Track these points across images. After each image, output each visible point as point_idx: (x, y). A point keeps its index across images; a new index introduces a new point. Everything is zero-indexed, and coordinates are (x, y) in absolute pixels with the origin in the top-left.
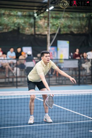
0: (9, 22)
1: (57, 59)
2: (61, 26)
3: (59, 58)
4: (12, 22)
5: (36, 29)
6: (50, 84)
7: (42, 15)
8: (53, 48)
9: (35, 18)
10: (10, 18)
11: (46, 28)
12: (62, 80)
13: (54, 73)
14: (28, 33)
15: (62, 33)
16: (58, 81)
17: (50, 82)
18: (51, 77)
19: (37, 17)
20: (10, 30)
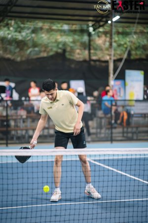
0: (49, 41)
1: (125, 100)
2: (130, 46)
3: (128, 98)
4: (54, 40)
5: (92, 51)
6: (114, 138)
7: (101, 30)
8: (119, 82)
9: (90, 35)
10: (51, 35)
11: (107, 49)
12: (133, 133)
13: (119, 122)
14: (80, 58)
15: (132, 57)
16: (125, 135)
17: (114, 135)
18: (115, 128)
19: (93, 33)
20: (51, 53)
